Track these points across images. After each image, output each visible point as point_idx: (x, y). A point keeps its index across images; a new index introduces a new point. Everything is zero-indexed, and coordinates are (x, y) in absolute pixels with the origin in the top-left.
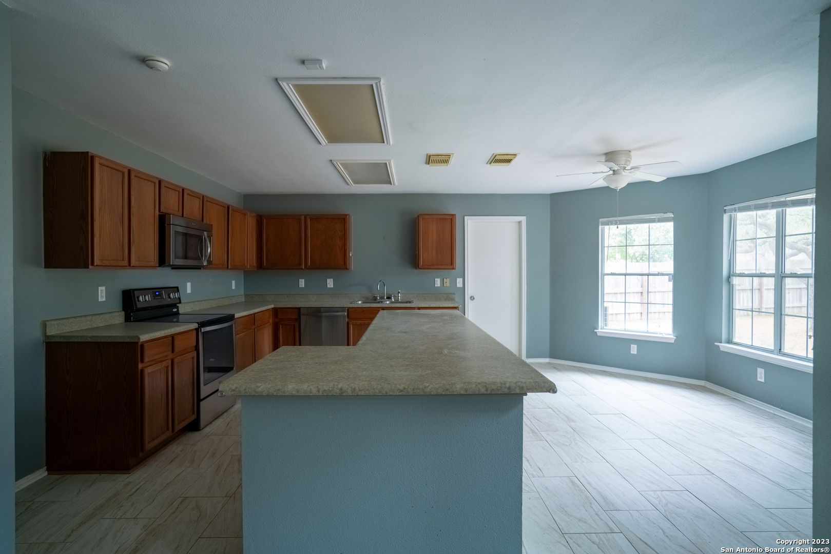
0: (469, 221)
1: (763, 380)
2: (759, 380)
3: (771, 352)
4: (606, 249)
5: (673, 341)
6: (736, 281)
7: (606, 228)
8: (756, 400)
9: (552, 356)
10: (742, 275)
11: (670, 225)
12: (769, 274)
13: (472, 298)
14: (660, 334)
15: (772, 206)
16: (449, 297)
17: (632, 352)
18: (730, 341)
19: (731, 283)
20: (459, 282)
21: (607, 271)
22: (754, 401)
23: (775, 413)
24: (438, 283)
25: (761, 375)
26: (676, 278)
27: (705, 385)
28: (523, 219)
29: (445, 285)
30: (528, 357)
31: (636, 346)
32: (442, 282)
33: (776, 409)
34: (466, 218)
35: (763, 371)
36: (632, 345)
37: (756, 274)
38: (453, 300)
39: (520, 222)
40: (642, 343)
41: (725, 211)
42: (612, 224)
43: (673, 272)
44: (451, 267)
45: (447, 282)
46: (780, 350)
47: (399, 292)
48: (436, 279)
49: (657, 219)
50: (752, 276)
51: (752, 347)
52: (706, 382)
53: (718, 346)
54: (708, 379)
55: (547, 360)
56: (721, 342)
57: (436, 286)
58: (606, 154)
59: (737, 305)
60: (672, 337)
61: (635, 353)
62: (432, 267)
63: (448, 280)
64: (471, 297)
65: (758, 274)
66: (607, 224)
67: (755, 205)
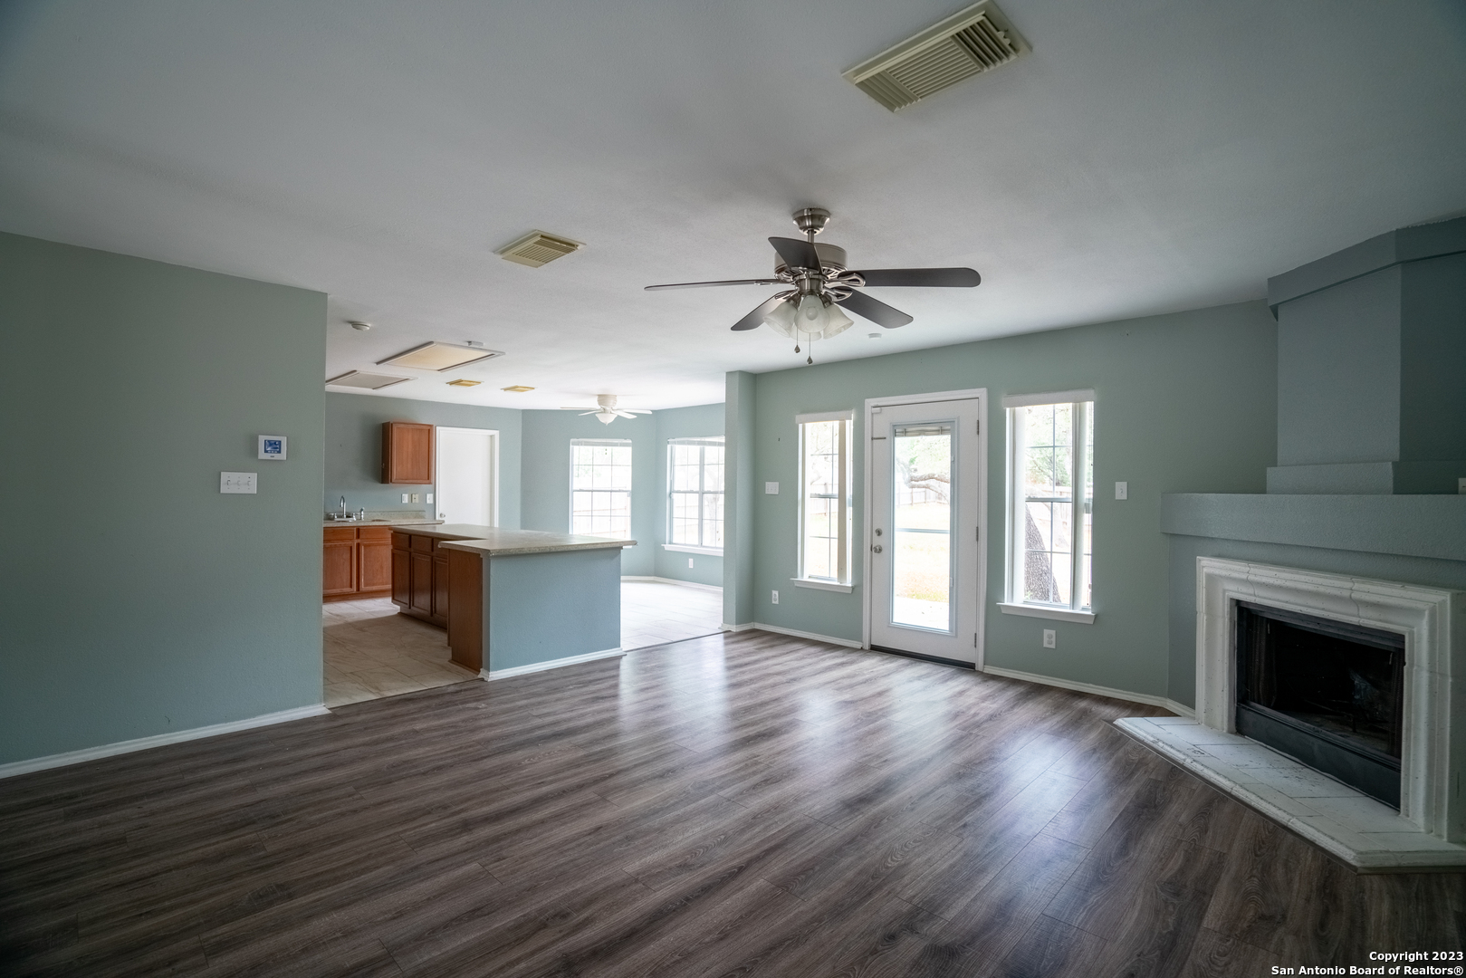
0: (441, 432)
1: (693, 567)
2: (690, 567)
3: (697, 546)
4: (576, 467)
6: (675, 496)
7: (575, 447)
8: (688, 582)
10: (678, 492)
11: (629, 450)
12: (695, 491)
15: (696, 444)
16: (418, 514)
18: (671, 543)
19: (672, 498)
20: (430, 498)
21: (575, 488)
23: (701, 588)
24: (406, 498)
25: (690, 563)
26: (634, 494)
27: (655, 580)
28: (496, 433)
29: (413, 502)
32: (411, 498)
33: (701, 585)
34: (437, 428)
35: (691, 561)
38: (423, 517)
39: (492, 437)
41: (668, 442)
42: (582, 445)
43: (631, 489)
44: (428, 481)
45: (416, 497)
46: (701, 543)
47: (362, 510)
48: (404, 495)
49: (618, 444)
50: (685, 493)
51: (685, 545)
52: (655, 577)
53: (664, 548)
54: (657, 574)
56: (665, 544)
57: (404, 502)
58: (599, 396)
59: (675, 515)
62: (407, 481)
63: (417, 495)
64: (441, 514)
65: (688, 491)
66: (578, 444)
67: (687, 441)
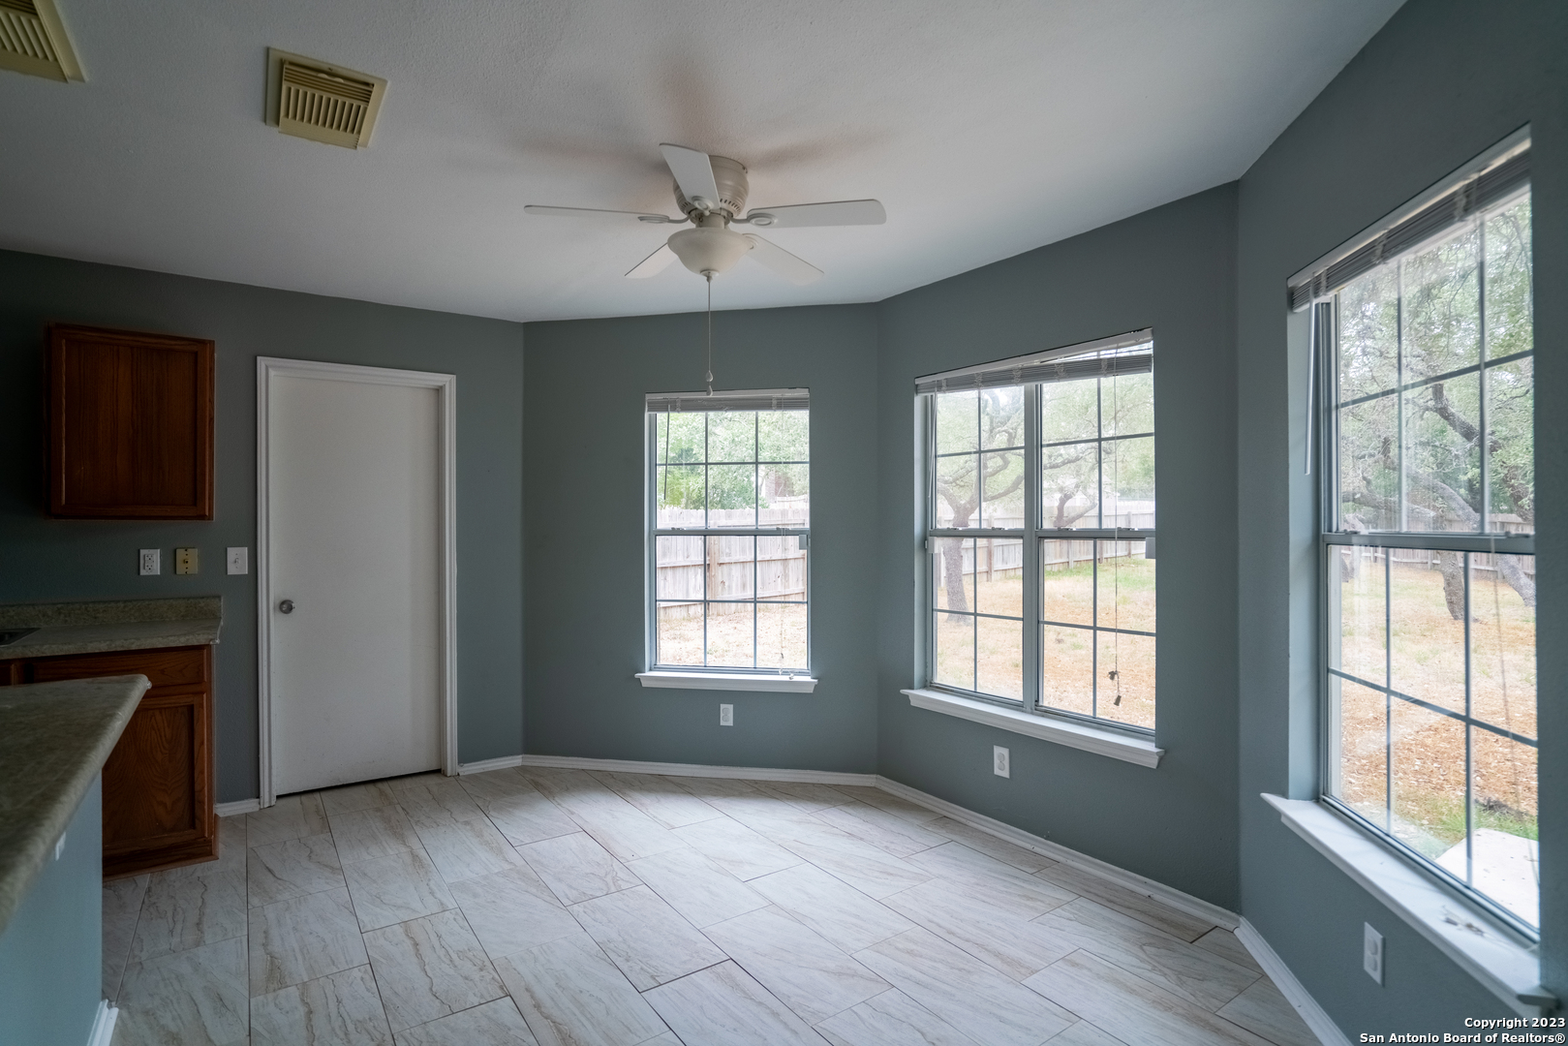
0: (272, 373)
1: (1006, 774)
2: (997, 771)
3: (1018, 707)
4: (660, 470)
5: (811, 690)
6: (938, 546)
7: (661, 417)
8: (990, 819)
9: (530, 748)
10: (952, 534)
11: (801, 417)
12: (1010, 531)
13: (285, 607)
14: (785, 673)
15: (1022, 377)
16: (198, 608)
17: (722, 723)
18: (928, 684)
19: (930, 552)
20: (237, 561)
21: (660, 524)
22: (987, 821)
23: (1037, 850)
24: (152, 562)
25: (1001, 761)
26: (815, 540)
27: (878, 786)
28: (448, 381)
29: (181, 569)
30: (463, 759)
31: (730, 707)
32: (171, 561)
33: (1036, 840)
34: (262, 362)
35: (1005, 752)
36: (722, 706)
37: (980, 530)
38: (211, 616)
39: (439, 391)
40: (746, 698)
41: (917, 389)
42: (674, 409)
43: (807, 526)
44: (192, 512)
46: (1037, 701)
48: (143, 552)
49: (774, 402)
50: (974, 536)
51: (976, 696)
52: (879, 776)
53: (907, 697)
54: (885, 773)
55: (517, 761)
56: (912, 688)
57: (143, 572)
59: (942, 602)
60: (808, 679)
61: (730, 723)
62: (111, 512)
63: (193, 553)
64: (283, 603)
65: (985, 530)
66: (665, 407)
67: (984, 374)
